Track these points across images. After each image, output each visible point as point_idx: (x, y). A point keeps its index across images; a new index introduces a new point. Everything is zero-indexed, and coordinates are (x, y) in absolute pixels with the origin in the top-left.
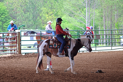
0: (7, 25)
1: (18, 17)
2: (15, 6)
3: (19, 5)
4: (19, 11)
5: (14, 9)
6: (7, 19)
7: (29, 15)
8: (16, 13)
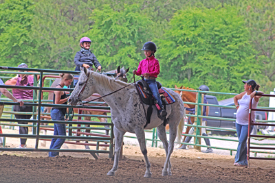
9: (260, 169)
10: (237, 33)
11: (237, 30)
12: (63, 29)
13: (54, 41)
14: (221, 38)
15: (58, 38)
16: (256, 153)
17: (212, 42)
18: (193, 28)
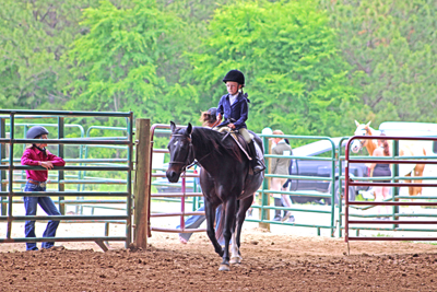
0: (328, 99)
1: (380, 64)
2: (369, 11)
3: (387, 10)
4: (384, 34)
5: (364, 25)
6: (331, 71)
7: (429, 56)
8: (371, 46)
9: (366, 255)
10: (317, 38)
11: (316, 33)
12: (40, 41)
13: (25, 61)
14: (291, 48)
15: (31, 56)
16: (358, 229)
17: (277, 53)
18: (246, 33)
